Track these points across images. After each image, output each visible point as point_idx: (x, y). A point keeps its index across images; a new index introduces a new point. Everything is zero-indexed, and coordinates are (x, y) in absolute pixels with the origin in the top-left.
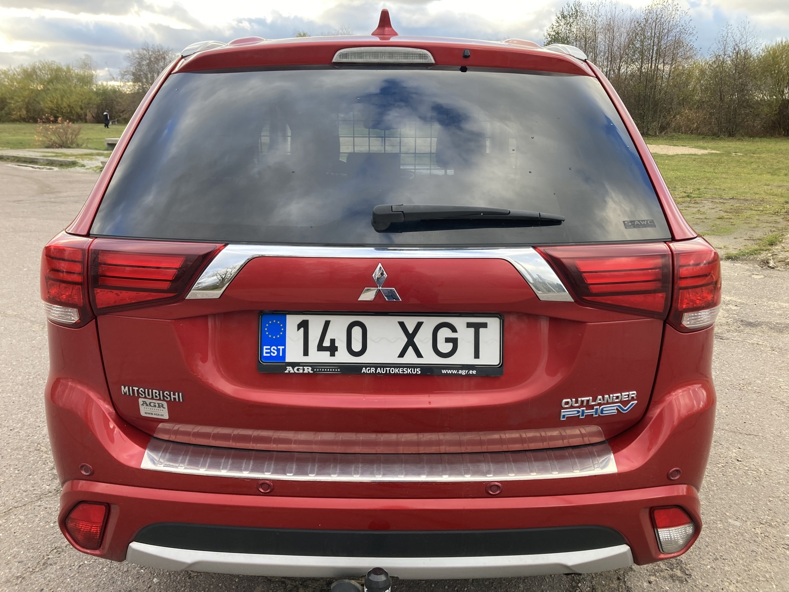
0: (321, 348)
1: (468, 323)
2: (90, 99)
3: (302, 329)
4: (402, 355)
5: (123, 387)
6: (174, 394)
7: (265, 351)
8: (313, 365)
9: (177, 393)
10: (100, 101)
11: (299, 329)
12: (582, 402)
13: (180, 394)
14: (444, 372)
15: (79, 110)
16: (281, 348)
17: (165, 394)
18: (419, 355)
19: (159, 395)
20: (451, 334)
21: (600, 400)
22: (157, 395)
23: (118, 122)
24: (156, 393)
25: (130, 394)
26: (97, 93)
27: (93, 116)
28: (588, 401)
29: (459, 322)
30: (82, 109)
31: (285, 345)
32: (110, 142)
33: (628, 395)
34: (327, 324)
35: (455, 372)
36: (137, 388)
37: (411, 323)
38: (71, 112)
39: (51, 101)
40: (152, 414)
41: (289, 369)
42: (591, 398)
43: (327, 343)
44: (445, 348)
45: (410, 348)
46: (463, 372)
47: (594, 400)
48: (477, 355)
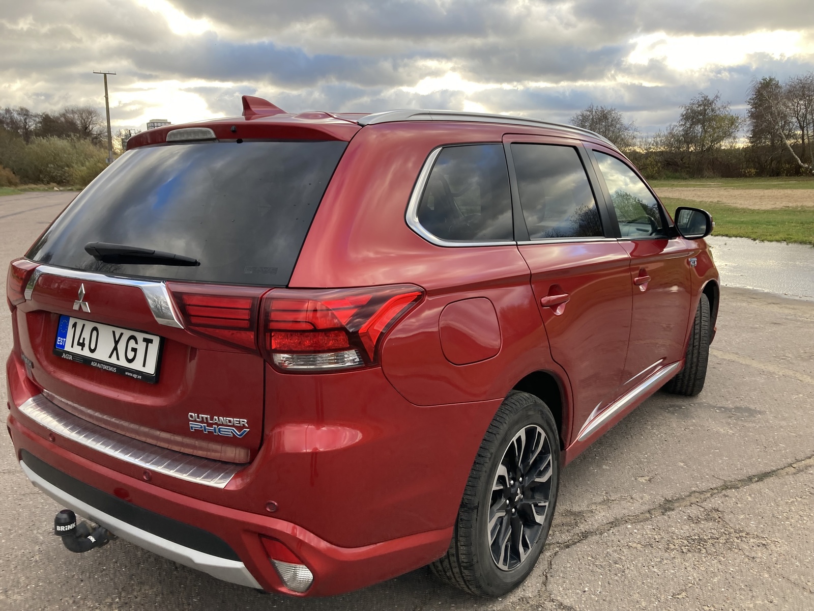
0: (78, 343)
1: (144, 338)
4: (110, 356)
7: (59, 340)
8: (74, 355)
11: (73, 328)
12: (202, 418)
14: (126, 373)
16: (64, 339)
18: (118, 359)
20: (135, 346)
21: (216, 420)
28: (207, 418)
29: (140, 336)
31: (66, 338)
33: (239, 421)
34: (83, 326)
35: (131, 375)
41: (64, 356)
42: (209, 416)
43: (81, 340)
44: (131, 355)
45: (115, 351)
46: (135, 376)
47: (212, 419)
48: (144, 366)
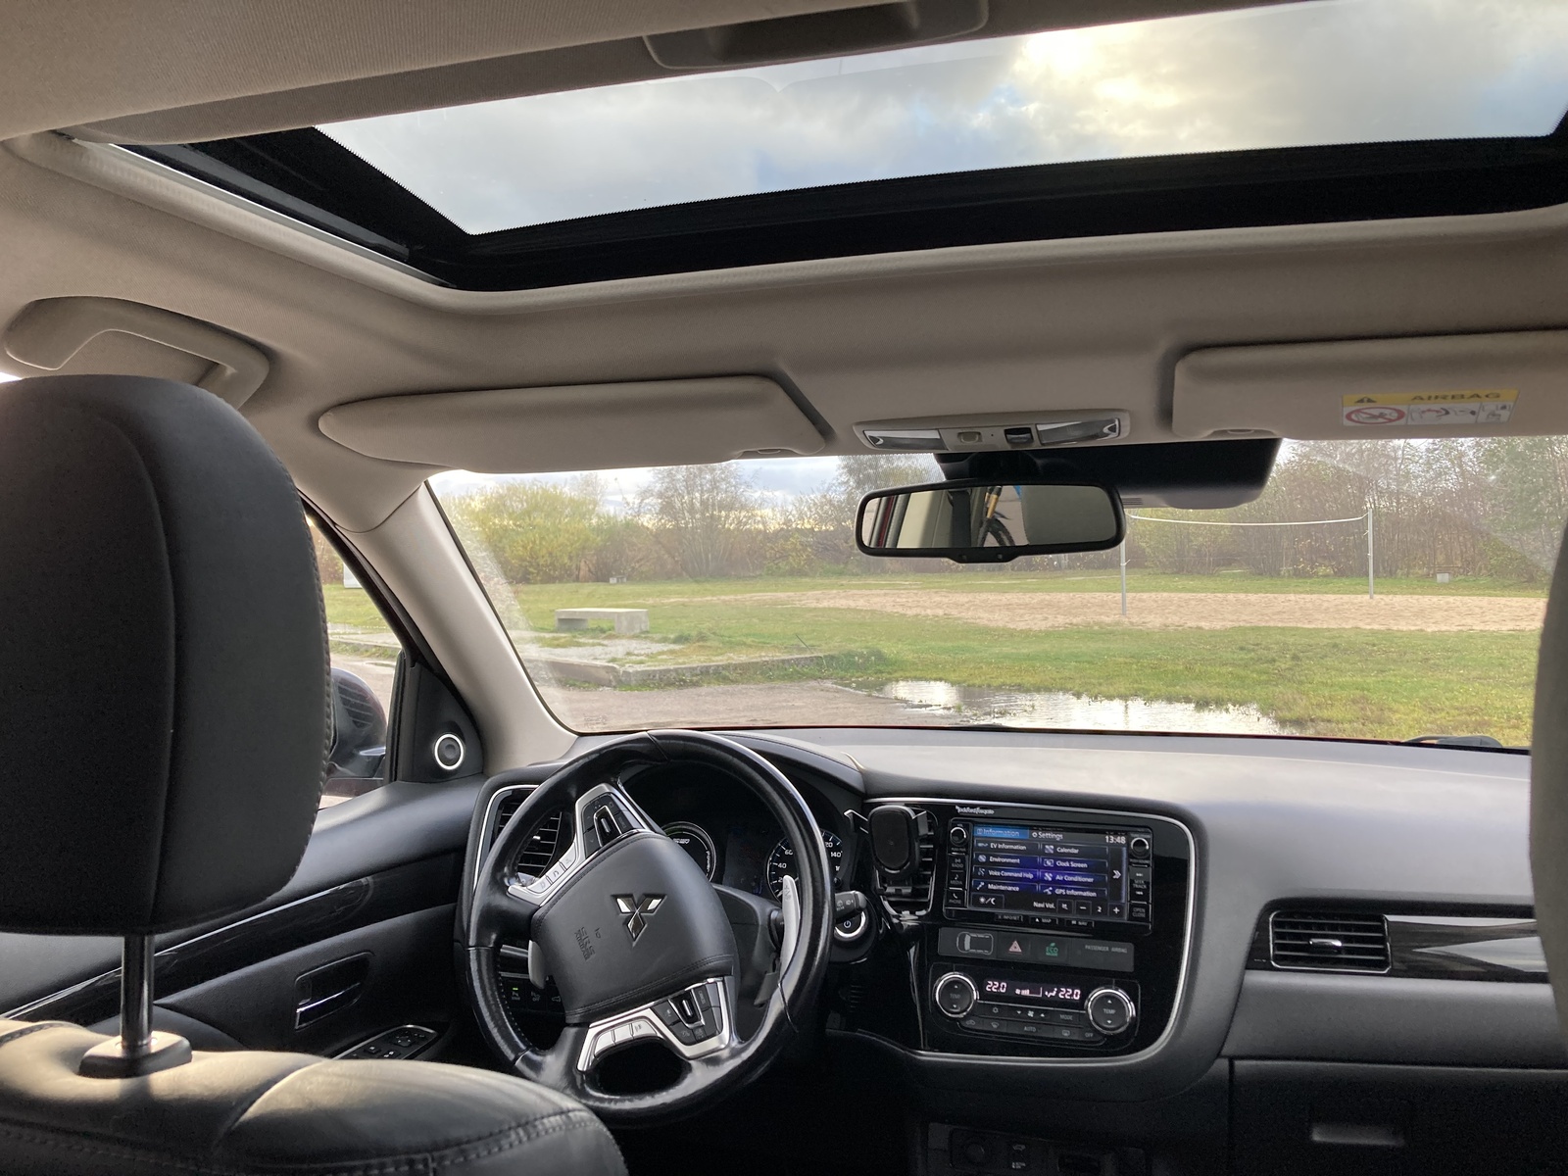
2: (587, 540)
10: (601, 543)
15: (566, 560)
23: (628, 579)
26: (599, 530)
27: (590, 571)
30: (570, 558)
32: (563, 617)
38: (552, 564)
39: (523, 546)
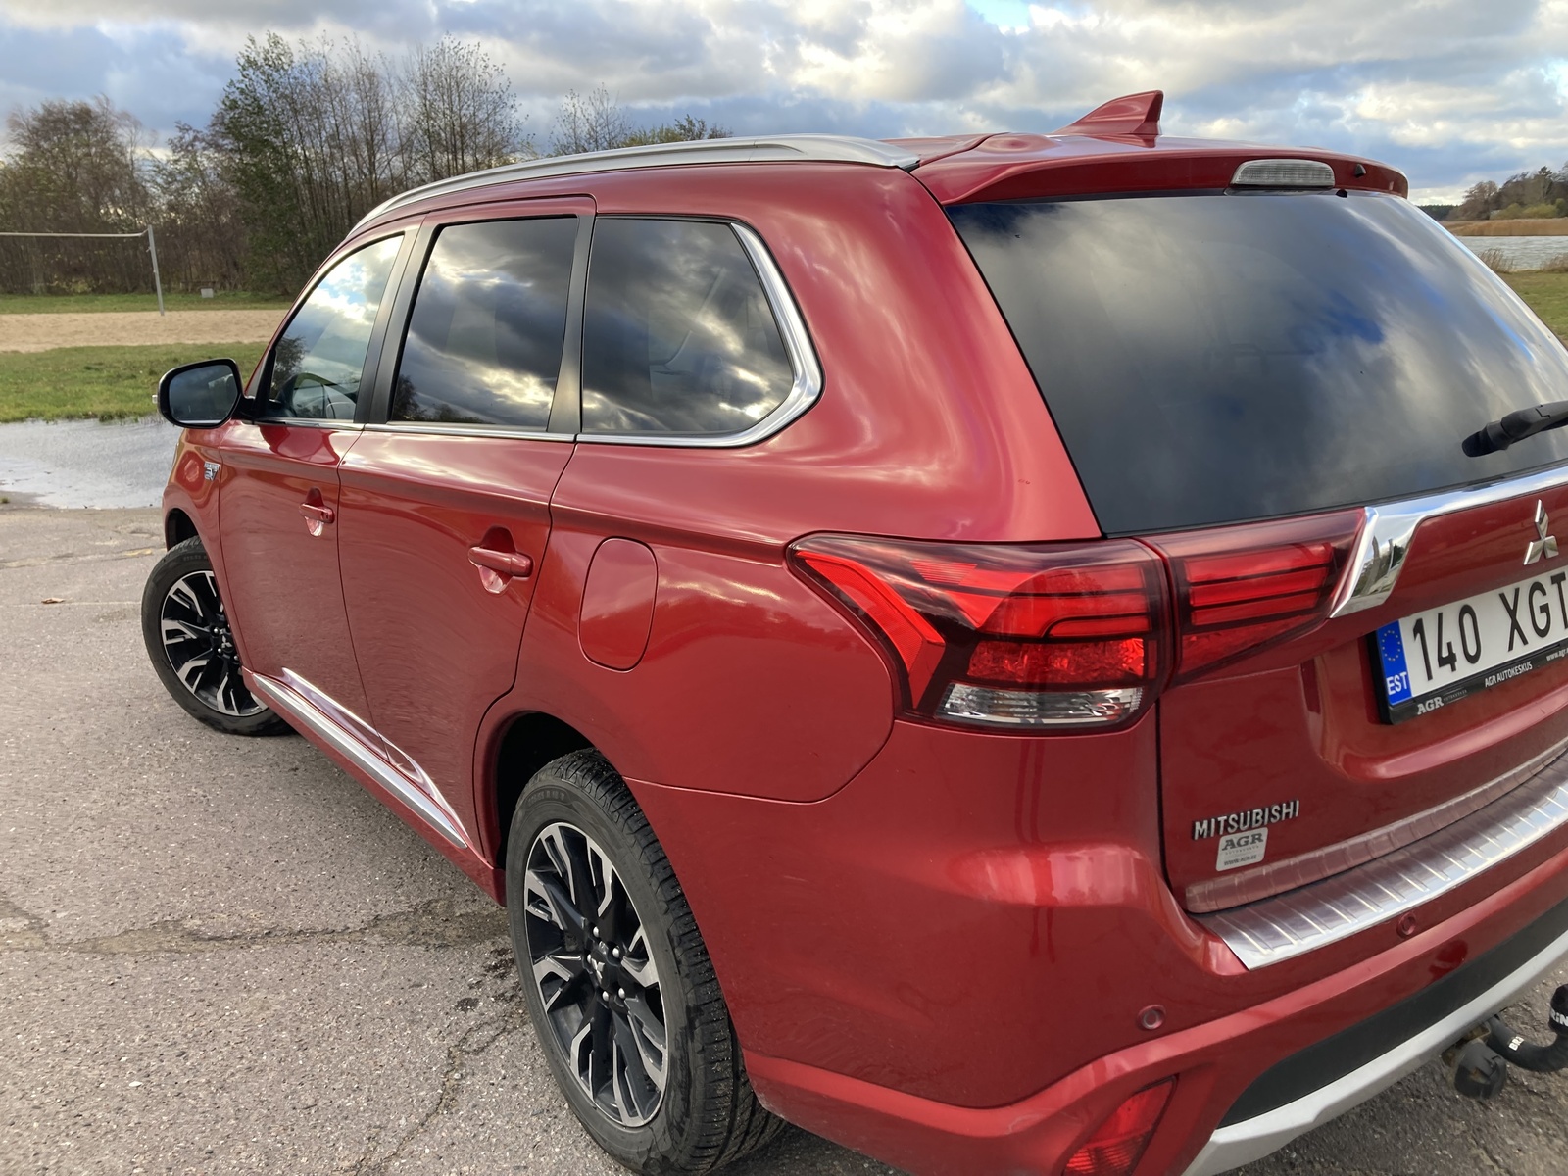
0: (1442, 662)
1: (1552, 578)
3: (1418, 636)
4: (1511, 647)
5: (1197, 824)
6: (1288, 807)
7: (1390, 686)
8: (1442, 692)
9: (1292, 804)
11: (1415, 636)
13: (1298, 802)
14: (1547, 658)
16: (1403, 675)
17: (1273, 812)
18: (1524, 642)
19: (1263, 818)
20: (1542, 600)
22: (1259, 818)
24: (1258, 814)
25: (1209, 834)
29: (1547, 578)
31: (1406, 670)
34: (1440, 616)
35: (1556, 655)
36: (1225, 818)
37: (1509, 591)
40: (1237, 861)
41: (1420, 709)
43: (1445, 653)
44: (1542, 622)
45: (1515, 631)
